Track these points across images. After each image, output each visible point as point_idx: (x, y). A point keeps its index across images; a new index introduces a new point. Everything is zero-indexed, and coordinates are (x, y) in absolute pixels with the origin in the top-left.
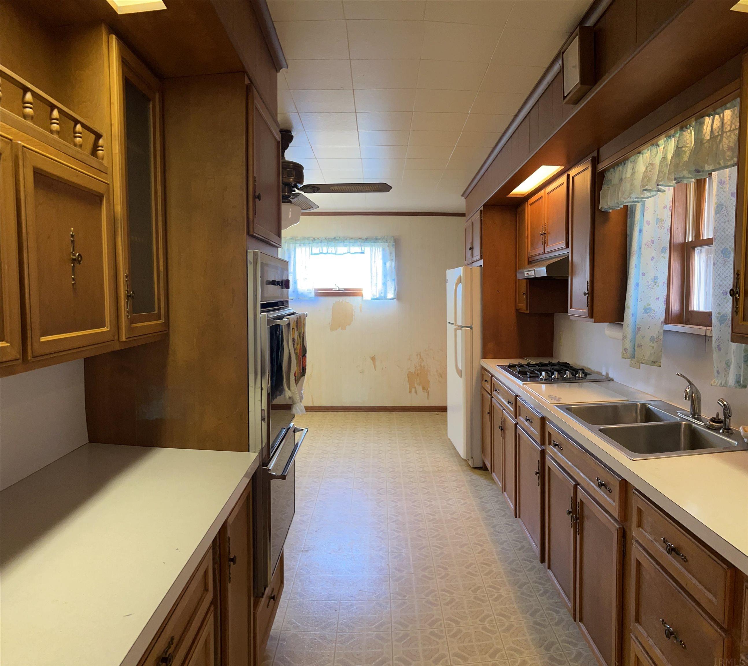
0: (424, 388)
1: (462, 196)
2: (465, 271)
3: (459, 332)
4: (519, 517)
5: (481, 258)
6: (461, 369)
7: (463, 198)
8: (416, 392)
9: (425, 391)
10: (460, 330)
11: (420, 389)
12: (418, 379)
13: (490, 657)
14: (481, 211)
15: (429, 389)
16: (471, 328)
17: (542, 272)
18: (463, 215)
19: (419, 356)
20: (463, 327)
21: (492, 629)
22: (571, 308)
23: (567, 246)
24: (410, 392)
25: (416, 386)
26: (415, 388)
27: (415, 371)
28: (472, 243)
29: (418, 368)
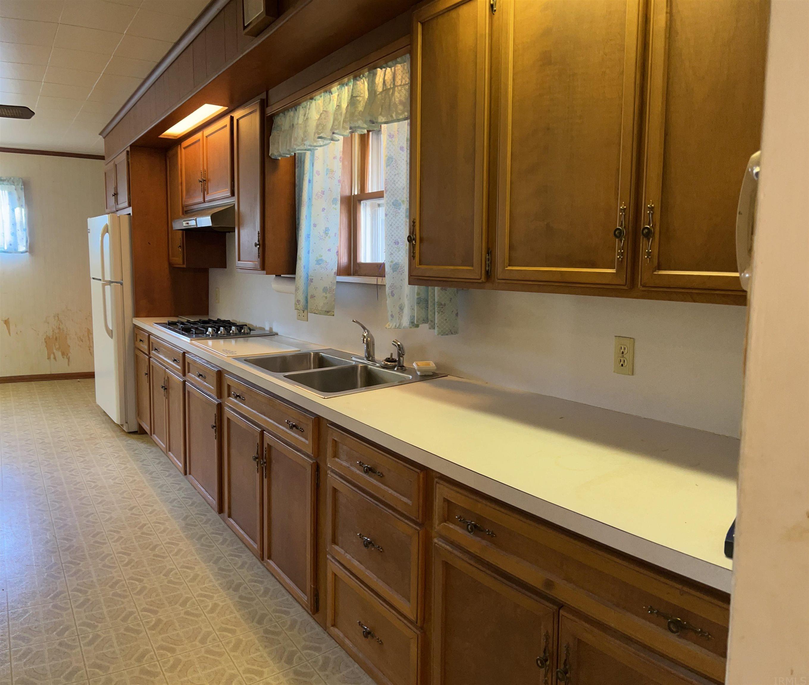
0: (63, 354)
1: (100, 134)
2: (112, 220)
3: (108, 288)
4: (190, 474)
5: (130, 205)
6: (111, 329)
7: (101, 136)
8: (55, 358)
9: (65, 357)
10: (109, 286)
11: (59, 354)
12: (57, 344)
13: (181, 606)
14: (128, 152)
15: (69, 355)
16: (122, 284)
17: (205, 221)
18: (102, 158)
19: (57, 318)
20: (113, 282)
21: (178, 581)
22: (239, 260)
23: (233, 194)
24: (49, 358)
25: (55, 351)
26: (54, 354)
27: (53, 334)
28: (116, 188)
29: (57, 331)
